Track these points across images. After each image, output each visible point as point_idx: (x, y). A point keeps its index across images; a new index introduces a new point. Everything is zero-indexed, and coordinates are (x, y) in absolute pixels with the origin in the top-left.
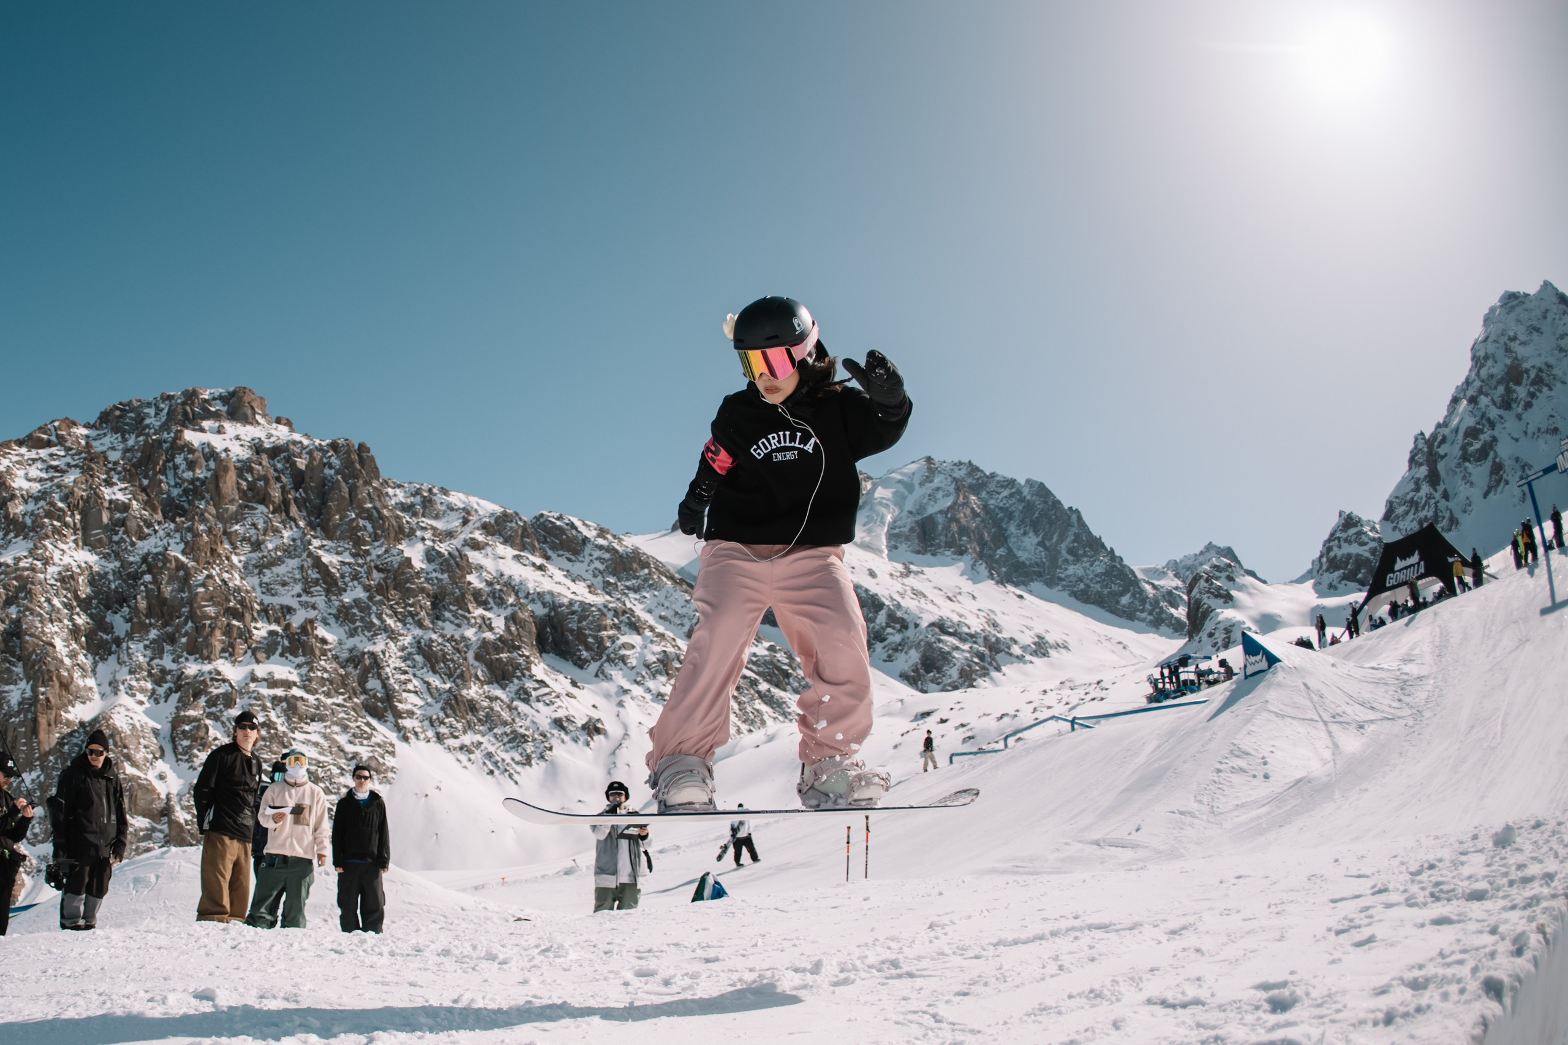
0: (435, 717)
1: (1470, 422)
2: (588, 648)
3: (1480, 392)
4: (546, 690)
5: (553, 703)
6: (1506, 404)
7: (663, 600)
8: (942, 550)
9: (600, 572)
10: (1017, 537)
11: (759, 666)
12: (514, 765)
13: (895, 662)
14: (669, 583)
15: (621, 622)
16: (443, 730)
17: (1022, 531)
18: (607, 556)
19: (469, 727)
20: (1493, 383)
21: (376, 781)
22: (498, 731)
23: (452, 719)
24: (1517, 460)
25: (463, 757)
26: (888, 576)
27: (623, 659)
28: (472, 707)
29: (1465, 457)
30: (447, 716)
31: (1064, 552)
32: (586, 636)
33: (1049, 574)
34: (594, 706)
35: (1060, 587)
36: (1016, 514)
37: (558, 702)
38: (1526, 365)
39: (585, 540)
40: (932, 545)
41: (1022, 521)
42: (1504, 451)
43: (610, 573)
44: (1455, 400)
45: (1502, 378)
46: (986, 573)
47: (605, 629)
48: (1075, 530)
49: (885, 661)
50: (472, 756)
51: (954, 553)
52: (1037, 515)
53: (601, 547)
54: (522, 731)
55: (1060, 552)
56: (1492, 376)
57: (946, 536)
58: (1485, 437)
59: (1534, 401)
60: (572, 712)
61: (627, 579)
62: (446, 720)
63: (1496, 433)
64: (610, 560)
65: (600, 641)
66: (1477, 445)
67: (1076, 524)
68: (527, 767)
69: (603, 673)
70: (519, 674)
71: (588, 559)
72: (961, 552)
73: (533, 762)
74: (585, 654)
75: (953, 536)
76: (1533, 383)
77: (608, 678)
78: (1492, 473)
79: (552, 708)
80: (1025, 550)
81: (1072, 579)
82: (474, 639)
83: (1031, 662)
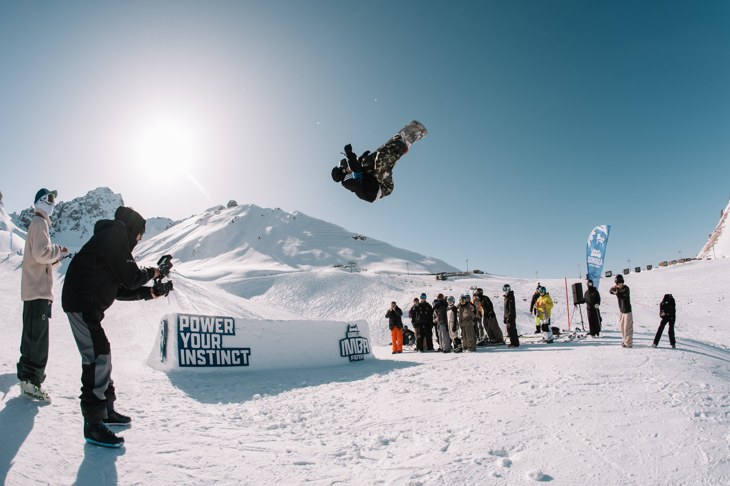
1: (77, 208)
3: (84, 204)
6: (89, 212)
20: (89, 204)
24: (84, 227)
29: (70, 216)
38: (100, 207)
42: (82, 222)
44: (76, 200)
45: (92, 205)
56: (90, 203)
58: (79, 215)
59: (97, 217)
63: (82, 216)
66: (75, 216)
76: (99, 212)
78: (75, 225)
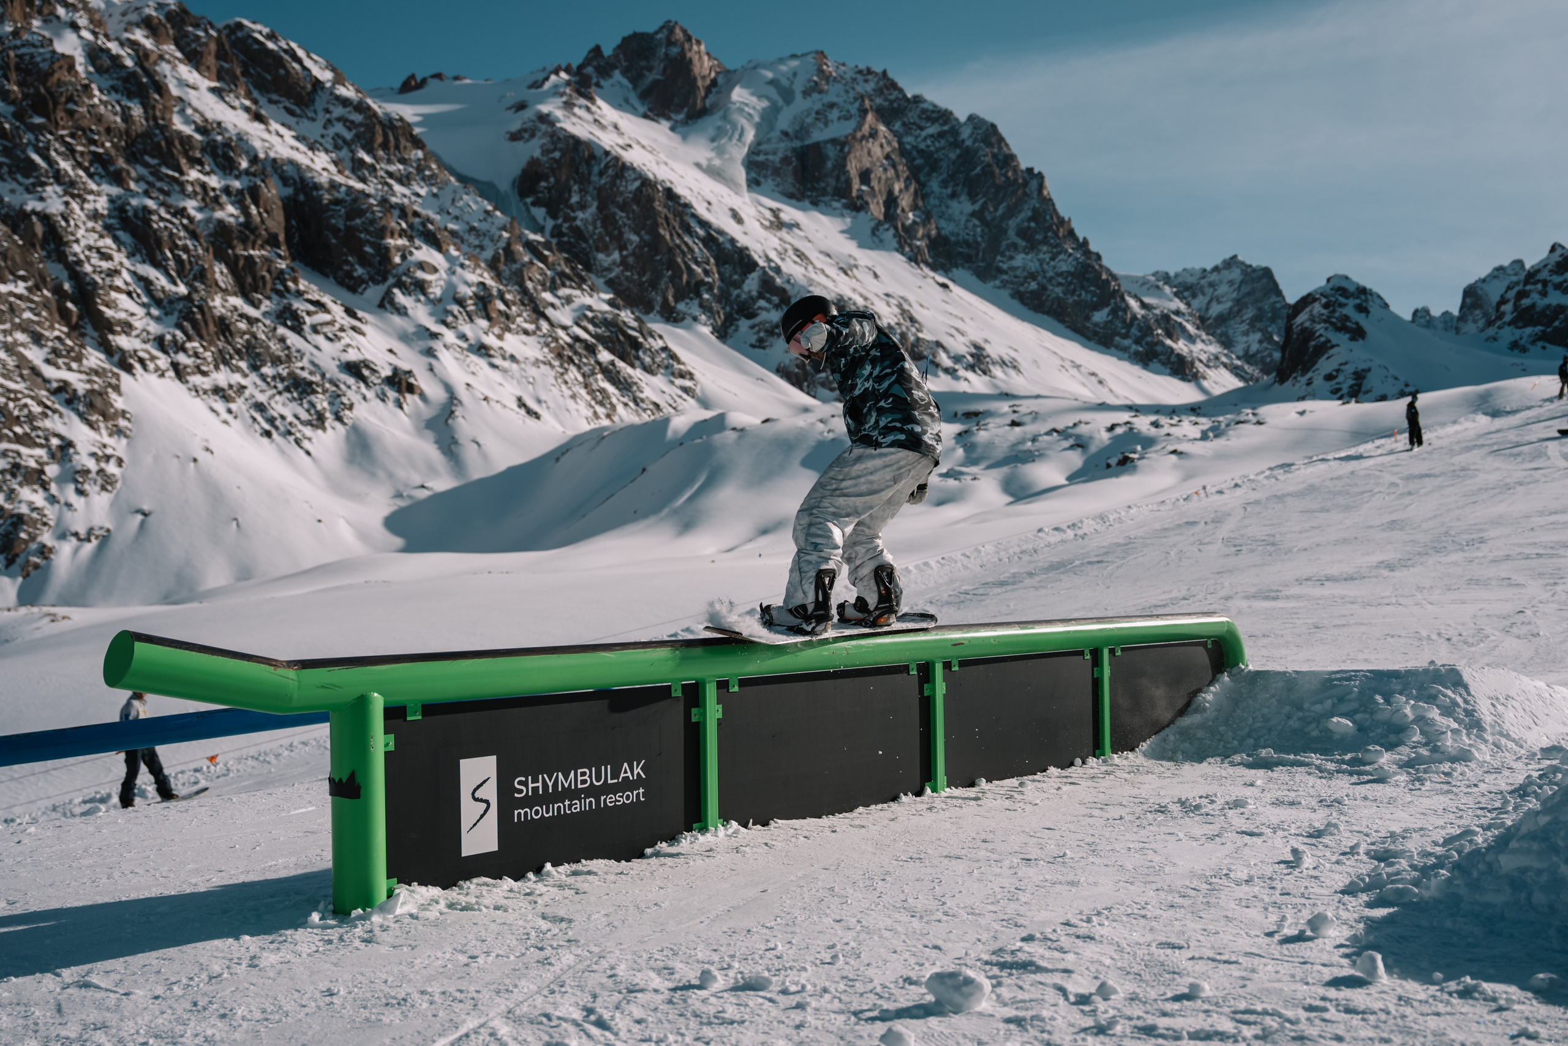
0: (168, 337)
2: (364, 261)
4: (326, 317)
5: (339, 339)
7: (447, 204)
8: (827, 198)
9: (345, 141)
10: (940, 199)
11: (595, 325)
12: (300, 427)
13: (768, 350)
14: (452, 179)
15: (411, 226)
16: (182, 358)
17: (949, 191)
18: (357, 118)
19: (221, 360)
21: (104, 432)
22: (267, 370)
23: (196, 344)
25: (220, 406)
26: (757, 224)
27: (421, 287)
28: (224, 327)
30: (190, 339)
31: (1011, 233)
32: (363, 243)
33: (983, 260)
34: (391, 351)
35: (998, 283)
36: (944, 164)
37: (346, 340)
39: (317, 84)
40: (813, 189)
41: (952, 177)
43: (363, 148)
46: (895, 244)
47: (392, 236)
48: (1034, 202)
49: (753, 346)
50: (233, 406)
51: (846, 206)
52: (978, 169)
53: (345, 102)
54: (305, 374)
55: (1005, 231)
57: (838, 179)
60: (369, 357)
61: (389, 162)
62: (188, 345)
64: (361, 125)
65: (384, 254)
67: (1035, 194)
68: (320, 432)
69: (392, 302)
70: (280, 287)
71: (322, 117)
72: (857, 206)
73: (327, 424)
74: (359, 271)
75: (849, 182)
77: (402, 311)
79: (339, 345)
80: (950, 219)
81: (1018, 273)
82: (199, 216)
83: (966, 379)
